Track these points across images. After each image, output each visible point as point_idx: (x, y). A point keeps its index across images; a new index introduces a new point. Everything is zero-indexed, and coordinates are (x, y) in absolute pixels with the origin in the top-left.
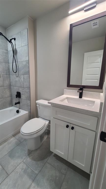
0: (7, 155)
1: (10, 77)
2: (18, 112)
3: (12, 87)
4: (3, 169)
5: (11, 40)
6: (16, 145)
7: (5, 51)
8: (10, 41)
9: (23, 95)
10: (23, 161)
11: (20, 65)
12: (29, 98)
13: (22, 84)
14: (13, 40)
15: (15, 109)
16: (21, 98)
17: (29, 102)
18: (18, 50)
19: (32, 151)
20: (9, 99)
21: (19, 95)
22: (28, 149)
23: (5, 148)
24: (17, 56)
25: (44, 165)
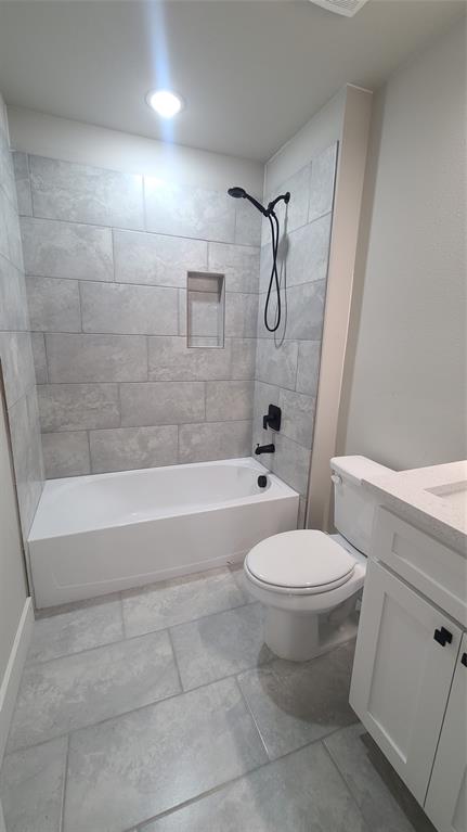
0: (196, 623)
1: (254, 346)
2: (263, 482)
3: (257, 384)
4: (175, 661)
5: (272, 205)
6: (230, 607)
7: (250, 251)
8: (269, 212)
9: (288, 422)
10: (235, 676)
11: (292, 301)
12: (309, 438)
13: (290, 376)
14: (282, 201)
15: (254, 466)
16: (282, 431)
17: (306, 453)
18: (294, 239)
19: (278, 658)
20: (242, 427)
21: (274, 418)
22: (265, 645)
23: (196, 595)
24: (288, 264)
25: (307, 745)
